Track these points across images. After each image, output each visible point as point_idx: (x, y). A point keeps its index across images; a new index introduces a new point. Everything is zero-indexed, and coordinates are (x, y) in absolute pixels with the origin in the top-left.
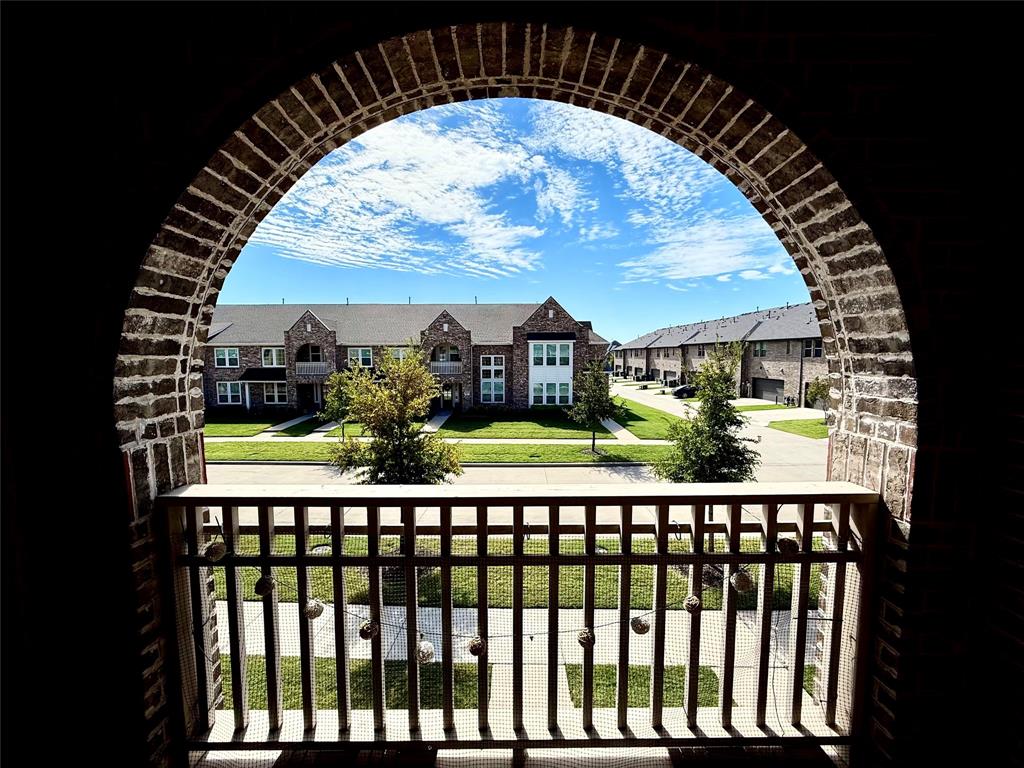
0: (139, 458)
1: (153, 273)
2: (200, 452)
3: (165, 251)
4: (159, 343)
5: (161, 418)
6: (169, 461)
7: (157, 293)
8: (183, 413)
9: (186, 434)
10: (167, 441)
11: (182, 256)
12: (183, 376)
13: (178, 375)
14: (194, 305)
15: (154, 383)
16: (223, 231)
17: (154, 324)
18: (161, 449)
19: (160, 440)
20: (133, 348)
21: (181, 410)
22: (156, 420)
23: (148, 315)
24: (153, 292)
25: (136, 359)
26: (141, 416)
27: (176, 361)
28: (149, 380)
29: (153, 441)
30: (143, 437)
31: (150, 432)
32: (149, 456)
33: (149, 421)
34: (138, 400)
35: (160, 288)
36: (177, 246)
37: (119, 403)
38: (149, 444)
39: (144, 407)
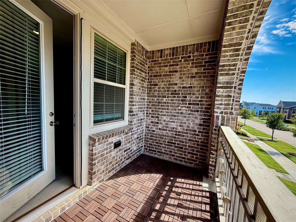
0: (218, 117)
1: (221, 82)
2: (236, 121)
3: (222, 77)
4: (225, 95)
5: (225, 111)
6: (225, 120)
7: (223, 85)
8: (231, 111)
9: (232, 116)
10: (226, 116)
11: (226, 77)
12: (233, 103)
13: (231, 102)
14: (235, 86)
15: (224, 103)
16: (236, 68)
17: (223, 92)
18: (223, 117)
19: (223, 115)
20: (219, 96)
21: (231, 110)
22: (224, 111)
23: (221, 90)
24: (222, 85)
25: (220, 98)
26: (220, 109)
27: (231, 99)
28: (223, 103)
29: (222, 115)
30: (219, 113)
31: (221, 113)
32: (220, 117)
33: (222, 111)
34: (220, 106)
35: (223, 84)
36: (224, 75)
37: (216, 106)
38: (221, 115)
39: (221, 108)
